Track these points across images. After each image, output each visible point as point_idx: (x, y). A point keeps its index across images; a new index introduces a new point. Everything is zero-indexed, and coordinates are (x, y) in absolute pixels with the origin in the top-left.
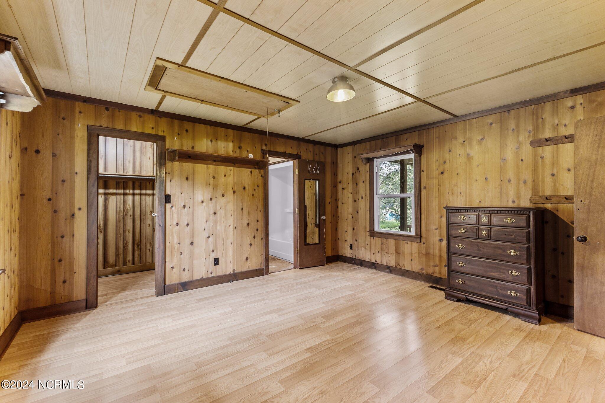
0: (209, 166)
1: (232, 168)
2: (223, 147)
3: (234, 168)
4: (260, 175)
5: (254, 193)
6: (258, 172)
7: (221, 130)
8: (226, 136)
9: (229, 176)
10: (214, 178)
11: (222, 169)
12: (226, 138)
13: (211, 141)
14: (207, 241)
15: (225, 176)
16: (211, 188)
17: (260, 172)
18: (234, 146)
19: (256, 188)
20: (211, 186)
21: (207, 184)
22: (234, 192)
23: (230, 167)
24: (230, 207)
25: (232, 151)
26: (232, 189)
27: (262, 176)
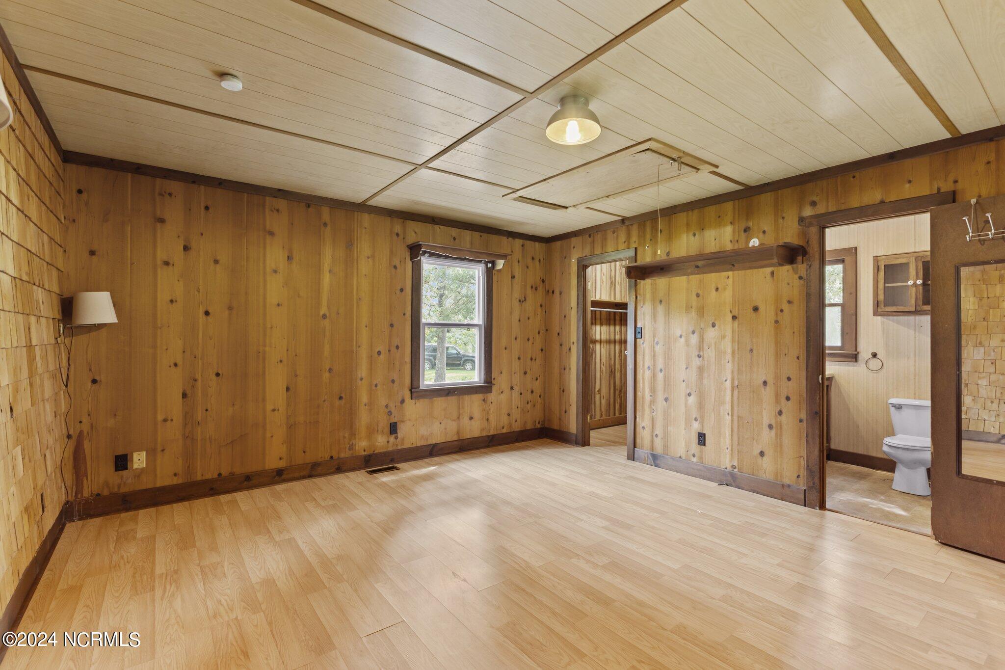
0: (691, 277)
1: (730, 273)
2: (713, 240)
3: (733, 274)
4: (797, 276)
5: (779, 319)
6: (791, 271)
7: (711, 211)
8: (719, 217)
9: (725, 289)
10: (698, 295)
11: (713, 278)
12: (719, 221)
13: (694, 235)
14: (686, 401)
15: (717, 289)
16: (693, 314)
17: (795, 271)
18: (734, 232)
19: (785, 307)
20: (693, 310)
21: (688, 308)
22: (734, 318)
23: (727, 272)
24: (727, 345)
25: (731, 241)
26: (731, 312)
27: (801, 278)
